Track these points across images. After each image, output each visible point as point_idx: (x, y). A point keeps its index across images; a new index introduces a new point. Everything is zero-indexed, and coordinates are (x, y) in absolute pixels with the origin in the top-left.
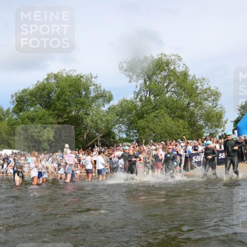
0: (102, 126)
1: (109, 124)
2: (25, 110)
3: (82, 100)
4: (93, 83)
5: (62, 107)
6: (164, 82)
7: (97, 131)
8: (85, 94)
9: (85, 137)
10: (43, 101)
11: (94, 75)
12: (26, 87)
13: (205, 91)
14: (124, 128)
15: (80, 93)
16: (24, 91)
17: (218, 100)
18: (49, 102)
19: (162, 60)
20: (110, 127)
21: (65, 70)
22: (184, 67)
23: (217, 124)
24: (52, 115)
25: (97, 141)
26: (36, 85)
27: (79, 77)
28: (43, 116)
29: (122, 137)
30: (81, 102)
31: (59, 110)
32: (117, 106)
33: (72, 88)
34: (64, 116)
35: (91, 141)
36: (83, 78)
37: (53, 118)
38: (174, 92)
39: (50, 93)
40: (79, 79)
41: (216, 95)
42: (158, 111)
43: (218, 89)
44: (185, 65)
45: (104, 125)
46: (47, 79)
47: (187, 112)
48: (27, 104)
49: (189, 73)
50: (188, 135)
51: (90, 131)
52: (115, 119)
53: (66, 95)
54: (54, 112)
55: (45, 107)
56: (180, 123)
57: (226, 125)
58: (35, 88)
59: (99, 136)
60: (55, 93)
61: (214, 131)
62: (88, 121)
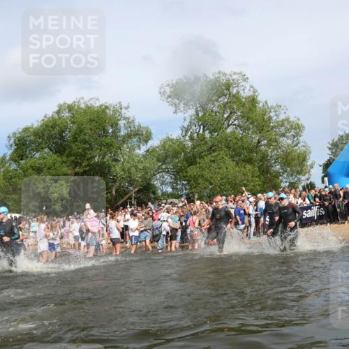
0: (138, 176)
1: (147, 173)
2: (27, 157)
3: (108, 140)
4: (123, 115)
5: (80, 151)
6: (224, 112)
7: (131, 184)
8: (112, 132)
9: (114, 193)
10: (53, 143)
11: (124, 105)
12: (29, 125)
13: (282, 124)
14: (168, 178)
15: (105, 131)
16: (26, 130)
17: (300, 136)
18: (61, 145)
19: (220, 81)
20: (148, 177)
21: (83, 98)
22: (252, 89)
23: (299, 169)
24: (66, 162)
25: (130, 198)
26: (43, 120)
27: (103, 107)
28: (54, 164)
29: (167, 192)
30: (107, 144)
31: (76, 155)
32: (158, 147)
33: (94, 124)
34: (84, 164)
35: (123, 198)
36: (110, 110)
37: (68, 166)
38: (238, 126)
39: (63, 132)
40: (104, 111)
41: (297, 128)
42: (215, 154)
43: (299, 119)
44: (253, 87)
45: (140, 175)
46: (58, 112)
47: (257, 153)
48: (30, 148)
49: (259, 98)
50: (259, 185)
51: (120, 184)
52: (156, 166)
53: (85, 134)
54: (69, 159)
55: (56, 152)
56: (248, 169)
57: (312, 170)
58: (42, 126)
59: (133, 190)
60: (69, 132)
61: (296, 179)
62: (117, 169)
